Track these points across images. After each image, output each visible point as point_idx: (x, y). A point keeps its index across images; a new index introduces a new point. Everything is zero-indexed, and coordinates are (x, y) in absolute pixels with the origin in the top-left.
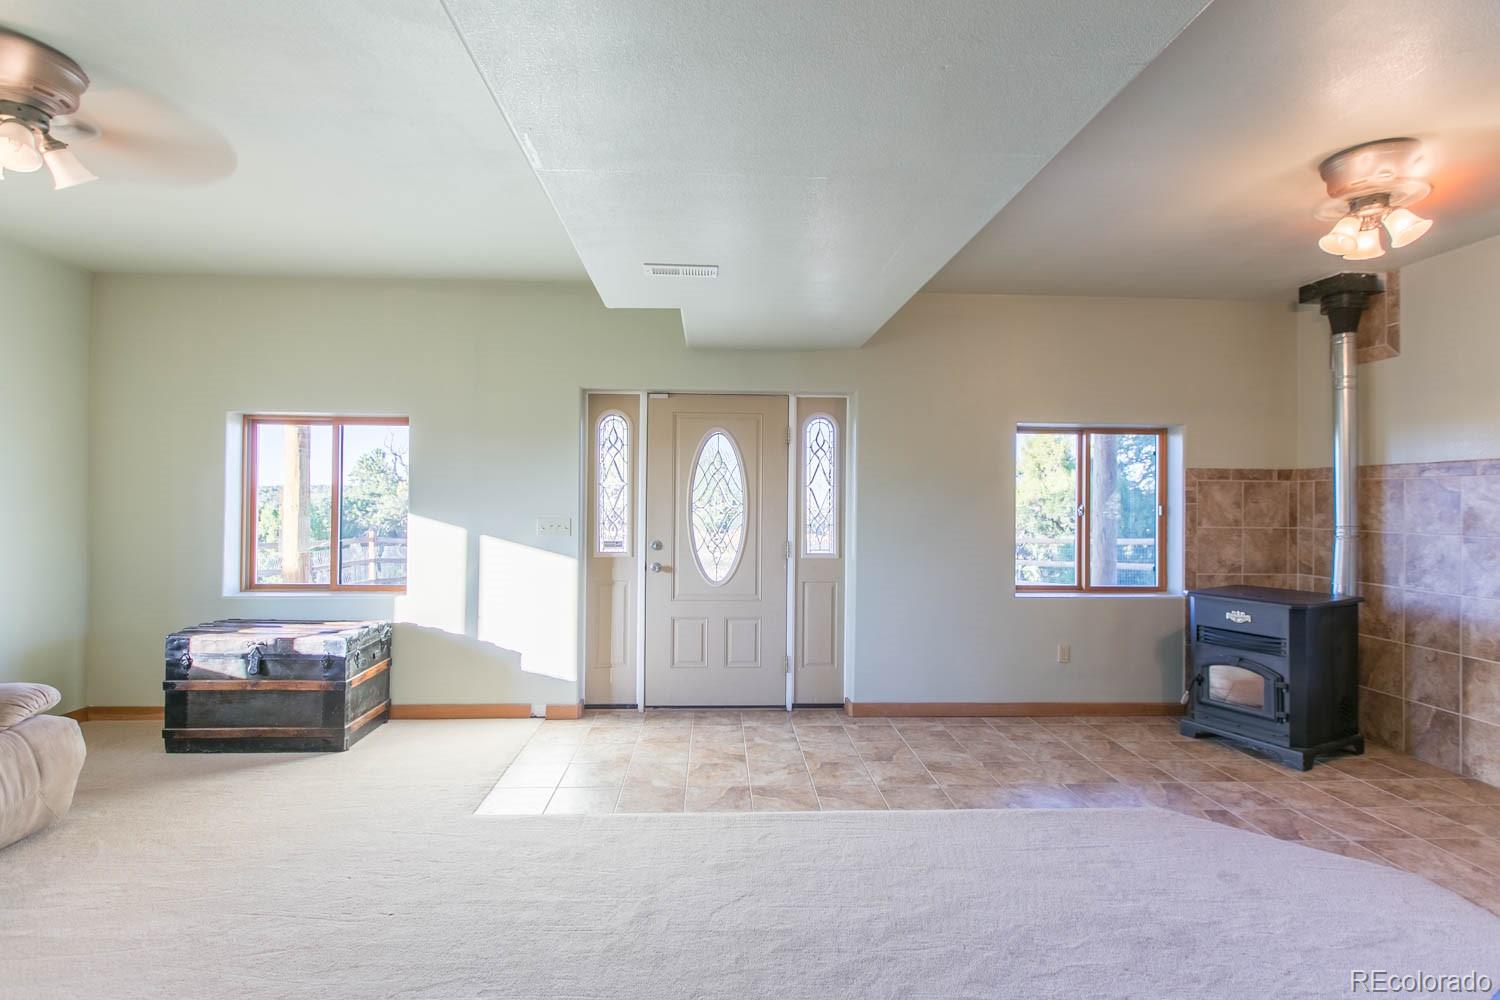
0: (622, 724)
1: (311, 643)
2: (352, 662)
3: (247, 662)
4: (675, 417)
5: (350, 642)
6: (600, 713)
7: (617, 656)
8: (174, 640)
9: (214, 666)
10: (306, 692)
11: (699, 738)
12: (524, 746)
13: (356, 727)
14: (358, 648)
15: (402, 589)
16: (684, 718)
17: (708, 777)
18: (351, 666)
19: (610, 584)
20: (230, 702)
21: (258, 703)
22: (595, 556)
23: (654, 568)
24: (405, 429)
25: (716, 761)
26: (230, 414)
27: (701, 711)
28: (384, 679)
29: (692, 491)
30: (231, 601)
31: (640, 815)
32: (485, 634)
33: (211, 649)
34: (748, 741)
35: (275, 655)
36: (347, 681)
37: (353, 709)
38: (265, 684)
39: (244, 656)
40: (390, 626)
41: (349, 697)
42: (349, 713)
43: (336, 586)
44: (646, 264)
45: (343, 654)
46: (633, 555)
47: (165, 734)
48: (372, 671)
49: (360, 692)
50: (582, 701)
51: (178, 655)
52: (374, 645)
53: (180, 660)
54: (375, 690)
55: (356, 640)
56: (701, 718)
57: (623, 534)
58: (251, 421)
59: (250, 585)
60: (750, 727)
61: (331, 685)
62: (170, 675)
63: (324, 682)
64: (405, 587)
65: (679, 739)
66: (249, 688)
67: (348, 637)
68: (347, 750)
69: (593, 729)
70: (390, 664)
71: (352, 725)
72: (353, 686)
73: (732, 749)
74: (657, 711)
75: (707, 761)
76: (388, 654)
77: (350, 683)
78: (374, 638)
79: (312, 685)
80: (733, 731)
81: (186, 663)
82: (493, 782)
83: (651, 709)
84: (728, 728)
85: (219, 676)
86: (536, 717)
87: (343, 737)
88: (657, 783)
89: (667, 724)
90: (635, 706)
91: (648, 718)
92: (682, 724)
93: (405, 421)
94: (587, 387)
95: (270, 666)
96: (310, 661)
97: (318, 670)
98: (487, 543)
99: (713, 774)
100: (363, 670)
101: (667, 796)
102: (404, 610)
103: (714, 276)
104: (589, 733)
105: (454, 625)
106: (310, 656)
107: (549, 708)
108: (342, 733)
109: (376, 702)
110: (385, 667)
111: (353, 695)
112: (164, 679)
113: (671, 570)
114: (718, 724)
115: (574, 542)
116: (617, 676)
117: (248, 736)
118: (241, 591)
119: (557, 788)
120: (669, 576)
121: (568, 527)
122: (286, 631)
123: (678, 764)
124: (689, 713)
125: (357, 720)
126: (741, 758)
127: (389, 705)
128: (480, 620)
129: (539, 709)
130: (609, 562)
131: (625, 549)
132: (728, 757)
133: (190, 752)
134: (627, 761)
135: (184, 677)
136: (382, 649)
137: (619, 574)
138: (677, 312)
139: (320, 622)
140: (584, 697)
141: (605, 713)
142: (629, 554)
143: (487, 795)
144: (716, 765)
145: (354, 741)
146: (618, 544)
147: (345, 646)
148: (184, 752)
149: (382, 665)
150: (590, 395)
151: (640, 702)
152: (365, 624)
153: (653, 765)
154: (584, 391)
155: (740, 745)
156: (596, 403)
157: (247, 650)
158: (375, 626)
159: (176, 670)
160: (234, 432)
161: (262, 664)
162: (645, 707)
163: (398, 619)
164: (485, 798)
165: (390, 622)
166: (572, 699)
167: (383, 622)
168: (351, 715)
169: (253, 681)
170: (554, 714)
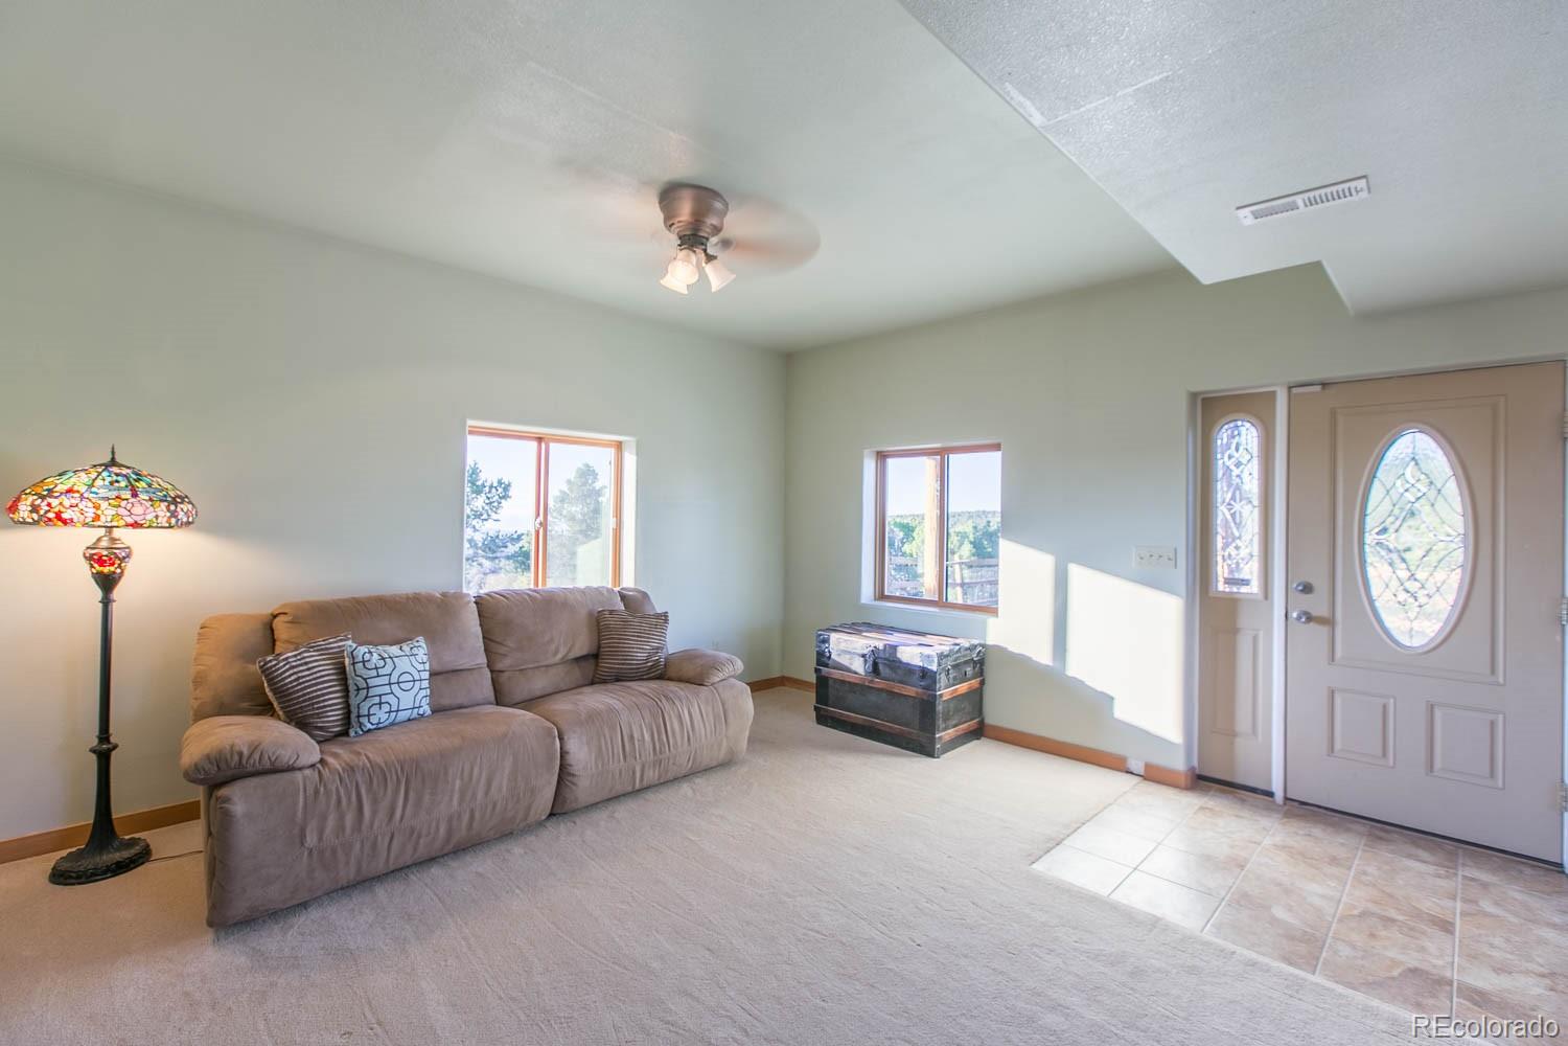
0: (1246, 813)
1: (911, 653)
2: (943, 676)
3: (866, 661)
4: (1333, 414)
5: (941, 656)
6: (1216, 790)
7: (1243, 722)
8: (821, 635)
9: (844, 660)
10: (905, 696)
11: (1370, 869)
12: (1110, 805)
13: (947, 738)
14: (949, 663)
15: (993, 611)
16: (1348, 830)
17: (1372, 936)
18: (943, 679)
19: (1234, 631)
20: (855, 692)
21: (873, 698)
22: (1211, 595)
23: (1299, 618)
24: (998, 455)
25: (1393, 914)
26: (866, 452)
27: (1381, 829)
28: (976, 698)
29: (1363, 515)
30: (865, 607)
31: (1239, 950)
32: (1074, 669)
33: (843, 646)
34: (1465, 901)
35: (885, 659)
36: (938, 693)
37: (945, 720)
38: (878, 683)
39: (864, 656)
40: (983, 646)
41: (939, 708)
42: (940, 723)
43: (941, 603)
44: (1238, 208)
45: (934, 667)
46: (1266, 598)
47: (816, 708)
48: (963, 688)
49: (952, 705)
50: (1192, 769)
51: (823, 646)
52: (966, 662)
53: (824, 651)
54: (967, 707)
55: (947, 656)
56: (1381, 838)
57: (1251, 570)
58: (882, 457)
59: (881, 596)
60: (1472, 879)
61: (925, 694)
62: (819, 663)
63: (920, 690)
64: (997, 609)
65: (1334, 861)
66: (867, 684)
67: (939, 652)
68: (938, 757)
69: (1202, 808)
70: (982, 683)
71: (945, 735)
72: (945, 699)
73: (1428, 905)
74: (1300, 809)
75: (1373, 908)
76: (981, 673)
77: (941, 695)
78: (964, 656)
79: (911, 691)
80: (1439, 876)
81: (828, 654)
82: (1062, 837)
83: (1296, 804)
84: (1431, 869)
85: (848, 670)
86: (1132, 773)
87: (934, 746)
88: (1279, 912)
89: (1317, 831)
90: (1270, 794)
91: (1288, 815)
92: (1342, 838)
93: (997, 447)
94: (1193, 390)
95: (881, 667)
96: (909, 669)
97: (915, 678)
98: (1076, 572)
99: (1383, 933)
100: (954, 685)
101: (1292, 938)
102: (997, 633)
103: (1364, 195)
104: (1195, 813)
105: (1043, 655)
106: (908, 664)
107: (1148, 766)
108: (933, 741)
109: (968, 719)
110: (977, 686)
111: (943, 708)
112: (815, 665)
113: (1328, 622)
114: (1409, 856)
115: (1180, 574)
116: (1244, 748)
117: (867, 724)
118: (875, 600)
119: (1135, 869)
120: (1324, 630)
121: (1172, 556)
122: (895, 638)
123: (1323, 896)
124: (1359, 827)
125: (949, 731)
126: (1446, 927)
127: (982, 724)
128: (1067, 654)
129: (1137, 765)
130: (1231, 604)
131: (1254, 588)
132: (1418, 915)
133: (830, 727)
134: (1242, 867)
135: (826, 666)
136: (974, 668)
137: (1245, 621)
138: (1317, 267)
139: (923, 634)
140: (1195, 763)
141: (1223, 792)
142: (1261, 597)
143: (1051, 849)
144: (1393, 921)
145: (945, 751)
146: (1245, 582)
147: (936, 660)
148: (827, 726)
149: (975, 683)
150: (1203, 399)
151: (1277, 787)
152: (957, 641)
153: (1280, 884)
154: (1194, 396)
155: (1448, 903)
156: (1210, 409)
157: (865, 652)
158: (967, 645)
159: (823, 659)
160: (869, 466)
161: (875, 665)
162: (1286, 799)
163: (990, 641)
164: (1048, 851)
165: (982, 642)
166: (1178, 763)
167: (976, 642)
168: (942, 726)
169: (870, 678)
170: (1154, 775)
